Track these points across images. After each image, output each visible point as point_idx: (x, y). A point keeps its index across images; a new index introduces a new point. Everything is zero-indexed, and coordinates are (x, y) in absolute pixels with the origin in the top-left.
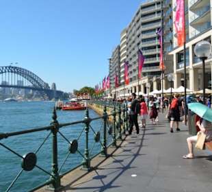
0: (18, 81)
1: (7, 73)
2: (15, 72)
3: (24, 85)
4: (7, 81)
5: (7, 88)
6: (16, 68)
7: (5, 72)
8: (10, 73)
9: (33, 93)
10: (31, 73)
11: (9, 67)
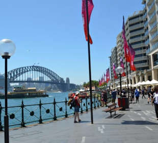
0: (40, 77)
1: (31, 72)
2: (37, 71)
3: (45, 80)
4: (31, 77)
5: (31, 83)
6: (38, 67)
7: (30, 70)
8: (34, 71)
9: (51, 87)
10: (50, 70)
11: (33, 67)
